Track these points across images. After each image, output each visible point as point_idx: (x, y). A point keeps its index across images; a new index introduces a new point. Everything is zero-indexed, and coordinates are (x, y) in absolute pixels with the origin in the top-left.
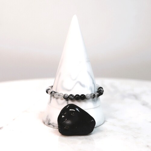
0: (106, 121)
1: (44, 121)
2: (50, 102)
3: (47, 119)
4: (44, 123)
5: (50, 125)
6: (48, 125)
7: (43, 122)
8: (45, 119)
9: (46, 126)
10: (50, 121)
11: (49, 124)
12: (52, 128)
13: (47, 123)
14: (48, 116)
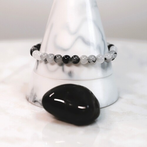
0: (121, 98)
1: (28, 97)
2: (37, 68)
3: (32, 93)
4: (28, 100)
5: (36, 103)
6: (34, 103)
7: (26, 97)
8: (29, 94)
9: (30, 104)
10: (37, 96)
11: (35, 101)
12: (39, 107)
13: (31, 100)
14: (33, 89)
